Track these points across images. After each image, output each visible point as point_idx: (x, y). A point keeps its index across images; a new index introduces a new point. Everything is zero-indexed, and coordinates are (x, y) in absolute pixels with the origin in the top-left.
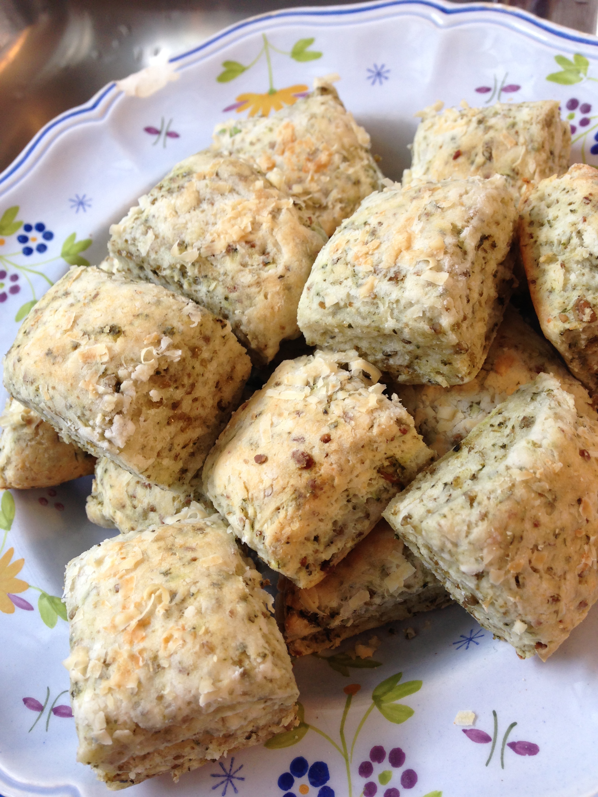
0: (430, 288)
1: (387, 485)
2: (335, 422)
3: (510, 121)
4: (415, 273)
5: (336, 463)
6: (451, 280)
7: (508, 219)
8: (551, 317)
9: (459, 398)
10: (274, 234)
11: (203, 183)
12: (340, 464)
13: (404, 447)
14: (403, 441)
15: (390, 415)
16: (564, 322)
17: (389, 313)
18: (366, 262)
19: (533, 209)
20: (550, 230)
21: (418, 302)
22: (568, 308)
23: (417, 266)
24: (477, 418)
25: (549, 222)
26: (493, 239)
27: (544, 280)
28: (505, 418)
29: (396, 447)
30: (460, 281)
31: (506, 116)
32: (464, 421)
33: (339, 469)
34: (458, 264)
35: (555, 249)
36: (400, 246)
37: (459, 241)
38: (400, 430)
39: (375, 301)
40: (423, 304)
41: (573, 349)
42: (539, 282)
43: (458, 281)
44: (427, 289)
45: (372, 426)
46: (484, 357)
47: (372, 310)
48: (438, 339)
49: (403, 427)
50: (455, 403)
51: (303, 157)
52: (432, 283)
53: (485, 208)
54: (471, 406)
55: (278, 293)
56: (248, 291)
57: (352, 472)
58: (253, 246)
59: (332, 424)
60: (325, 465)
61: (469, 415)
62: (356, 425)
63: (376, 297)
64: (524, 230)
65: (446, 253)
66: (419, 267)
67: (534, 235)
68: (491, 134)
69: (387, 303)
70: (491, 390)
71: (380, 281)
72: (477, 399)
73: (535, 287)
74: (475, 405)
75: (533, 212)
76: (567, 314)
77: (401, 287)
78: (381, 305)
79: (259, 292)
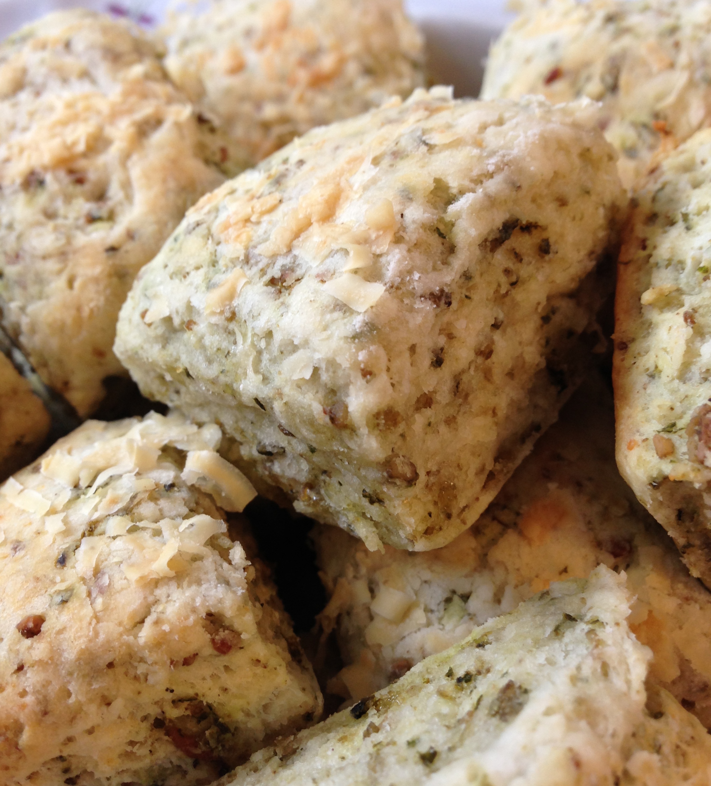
0: (337, 314)
1: (179, 758)
2: (66, 590)
3: (667, 22)
4: (318, 276)
5: (36, 692)
6: (393, 306)
7: (594, 198)
8: (638, 438)
9: (427, 575)
10: (130, 164)
11: (39, 56)
12: (45, 697)
13: (227, 680)
14: (227, 668)
15: (194, 600)
16: (663, 456)
17: (251, 359)
18: (238, 236)
19: (662, 189)
20: (683, 234)
21: (306, 343)
22: (682, 423)
23: (328, 261)
24: (453, 630)
25: (685, 217)
26: (545, 235)
27: (645, 345)
28: (483, 663)
29: (204, 679)
30: (418, 311)
31: (661, 13)
32: (425, 632)
33: (37, 709)
34: (423, 271)
35: (684, 279)
36: (309, 210)
37: (441, 220)
38: (213, 641)
39: (232, 326)
40: (315, 350)
41: (687, 523)
42: (634, 348)
43: (411, 310)
44: (328, 317)
45: (142, 622)
46: (487, 499)
47: (224, 345)
48: (342, 442)
49: (223, 634)
50: (417, 584)
51: (294, 58)
52: (345, 305)
53: (528, 159)
54: (448, 600)
55: (96, 280)
56: (40, 265)
57: (73, 720)
58: (80, 181)
59: (59, 592)
60: (9, 690)
61: (440, 619)
62: (106, 609)
63: (233, 317)
64: (632, 230)
65: (398, 240)
66: (330, 263)
67: (648, 243)
68: (626, 41)
69: (249, 335)
70: (500, 574)
71: (249, 283)
72: (463, 587)
73: (623, 360)
74: (456, 599)
75: (661, 195)
76: (674, 437)
77: (283, 303)
78: (240, 339)
79: (60, 272)
